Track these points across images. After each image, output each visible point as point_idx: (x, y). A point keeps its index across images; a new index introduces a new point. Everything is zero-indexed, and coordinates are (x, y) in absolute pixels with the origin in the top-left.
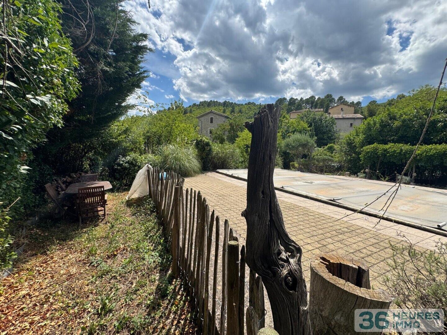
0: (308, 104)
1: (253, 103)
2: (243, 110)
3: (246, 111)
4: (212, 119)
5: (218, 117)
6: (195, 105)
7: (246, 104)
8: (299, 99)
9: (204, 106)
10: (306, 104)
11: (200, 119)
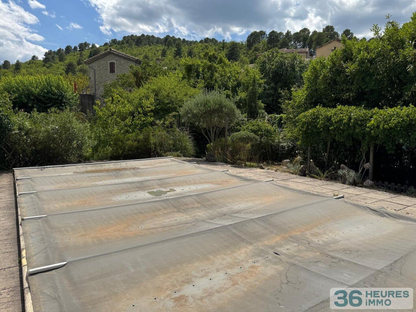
0: (299, 42)
1: (213, 39)
2: (196, 50)
3: (199, 53)
4: (112, 65)
5: (123, 61)
6: (114, 41)
7: (201, 42)
8: (284, 34)
9: (130, 45)
10: (295, 42)
11: (91, 65)
